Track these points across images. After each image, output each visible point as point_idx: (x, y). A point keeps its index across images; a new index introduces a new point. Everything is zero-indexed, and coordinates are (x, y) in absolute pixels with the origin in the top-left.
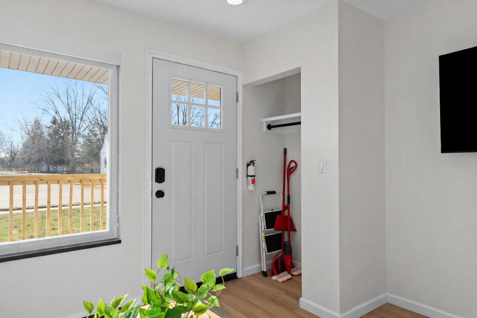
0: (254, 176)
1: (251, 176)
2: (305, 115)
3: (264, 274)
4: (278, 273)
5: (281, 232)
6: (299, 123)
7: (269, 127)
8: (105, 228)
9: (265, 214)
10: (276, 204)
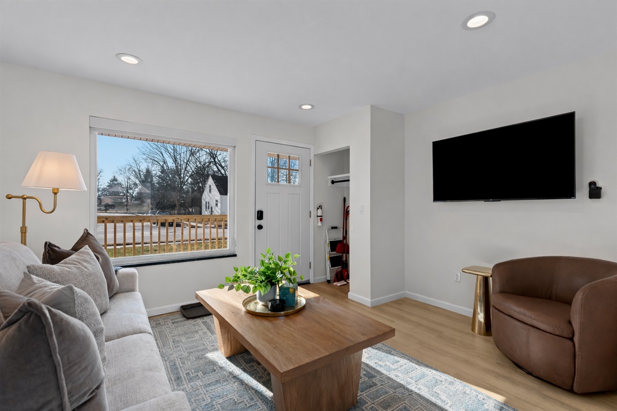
0: (321, 216)
1: (319, 216)
2: (352, 175)
3: (329, 282)
4: (338, 281)
5: (341, 254)
6: (349, 180)
7: (333, 182)
8: (226, 247)
9: (330, 242)
10: (338, 236)
